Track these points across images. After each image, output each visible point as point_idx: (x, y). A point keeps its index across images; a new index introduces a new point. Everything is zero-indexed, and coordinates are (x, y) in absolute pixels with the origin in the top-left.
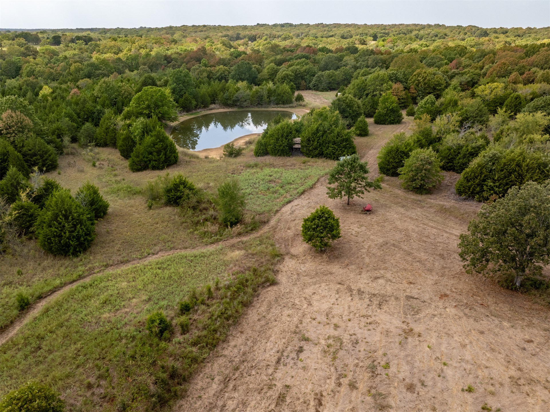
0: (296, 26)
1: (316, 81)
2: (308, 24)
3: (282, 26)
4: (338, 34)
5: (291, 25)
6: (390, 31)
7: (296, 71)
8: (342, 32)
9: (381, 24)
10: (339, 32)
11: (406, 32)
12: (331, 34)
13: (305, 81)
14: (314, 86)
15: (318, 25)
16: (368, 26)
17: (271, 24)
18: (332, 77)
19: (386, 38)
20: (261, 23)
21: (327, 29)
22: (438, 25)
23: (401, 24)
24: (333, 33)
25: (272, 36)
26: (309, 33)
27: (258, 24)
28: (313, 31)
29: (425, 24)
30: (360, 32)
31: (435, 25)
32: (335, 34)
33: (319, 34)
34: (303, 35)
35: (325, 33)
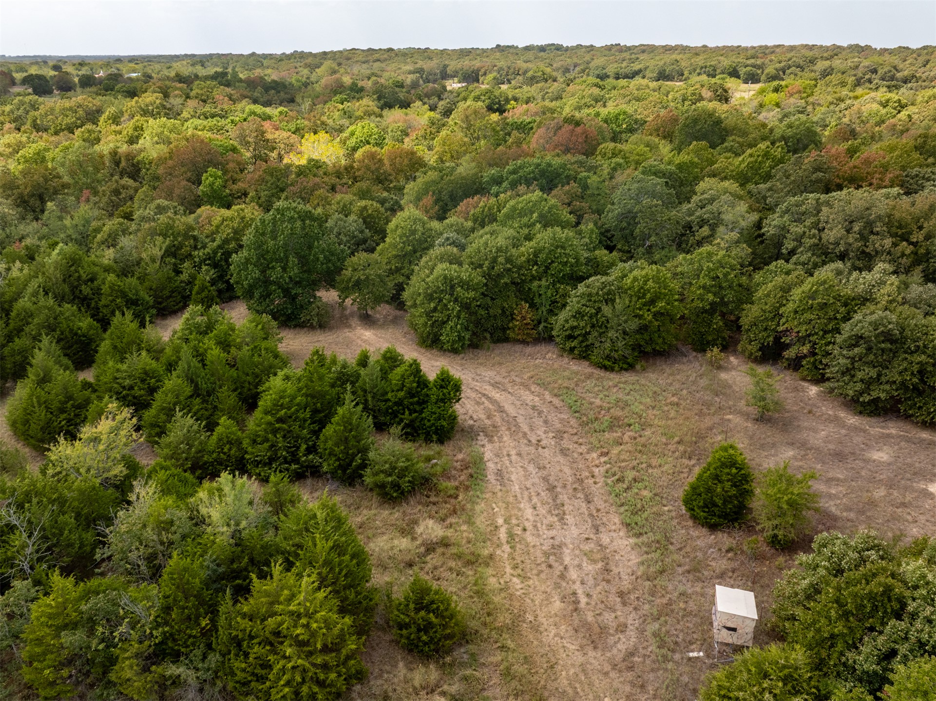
0: (567, 49)
1: (578, 315)
2: (592, 46)
3: (542, 49)
4: (651, 68)
5: (558, 48)
6: (767, 61)
7: (494, 260)
8: (661, 63)
9: (736, 45)
10: (654, 63)
11: (802, 63)
12: (636, 67)
13: (533, 305)
14: (570, 337)
15: (609, 48)
16: (711, 49)
17: (521, 45)
18: (652, 302)
19: (783, 83)
20: (503, 43)
21: (626, 55)
22: (857, 46)
23: (779, 46)
24: (640, 66)
25: (512, 70)
26: (591, 65)
27: (498, 46)
28: (599, 61)
29: (829, 45)
30: (701, 63)
31: (850, 47)
32: (646, 69)
33: (611, 70)
34: (577, 69)
35: (624, 64)
